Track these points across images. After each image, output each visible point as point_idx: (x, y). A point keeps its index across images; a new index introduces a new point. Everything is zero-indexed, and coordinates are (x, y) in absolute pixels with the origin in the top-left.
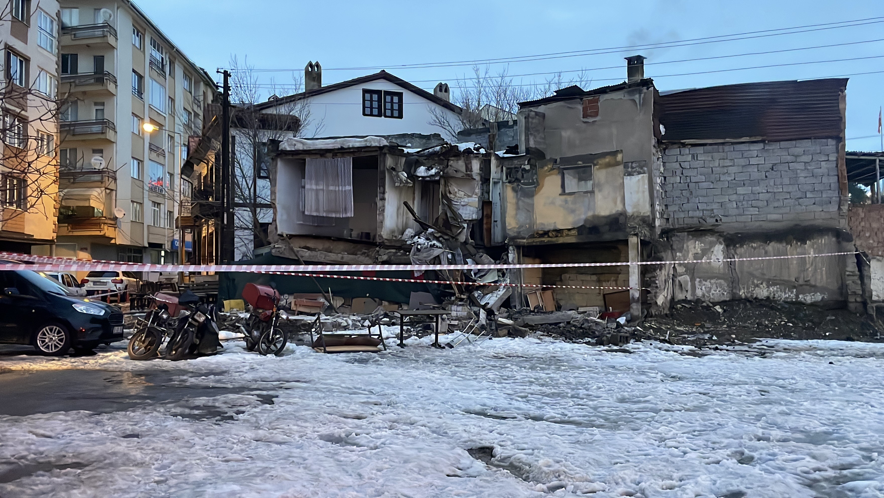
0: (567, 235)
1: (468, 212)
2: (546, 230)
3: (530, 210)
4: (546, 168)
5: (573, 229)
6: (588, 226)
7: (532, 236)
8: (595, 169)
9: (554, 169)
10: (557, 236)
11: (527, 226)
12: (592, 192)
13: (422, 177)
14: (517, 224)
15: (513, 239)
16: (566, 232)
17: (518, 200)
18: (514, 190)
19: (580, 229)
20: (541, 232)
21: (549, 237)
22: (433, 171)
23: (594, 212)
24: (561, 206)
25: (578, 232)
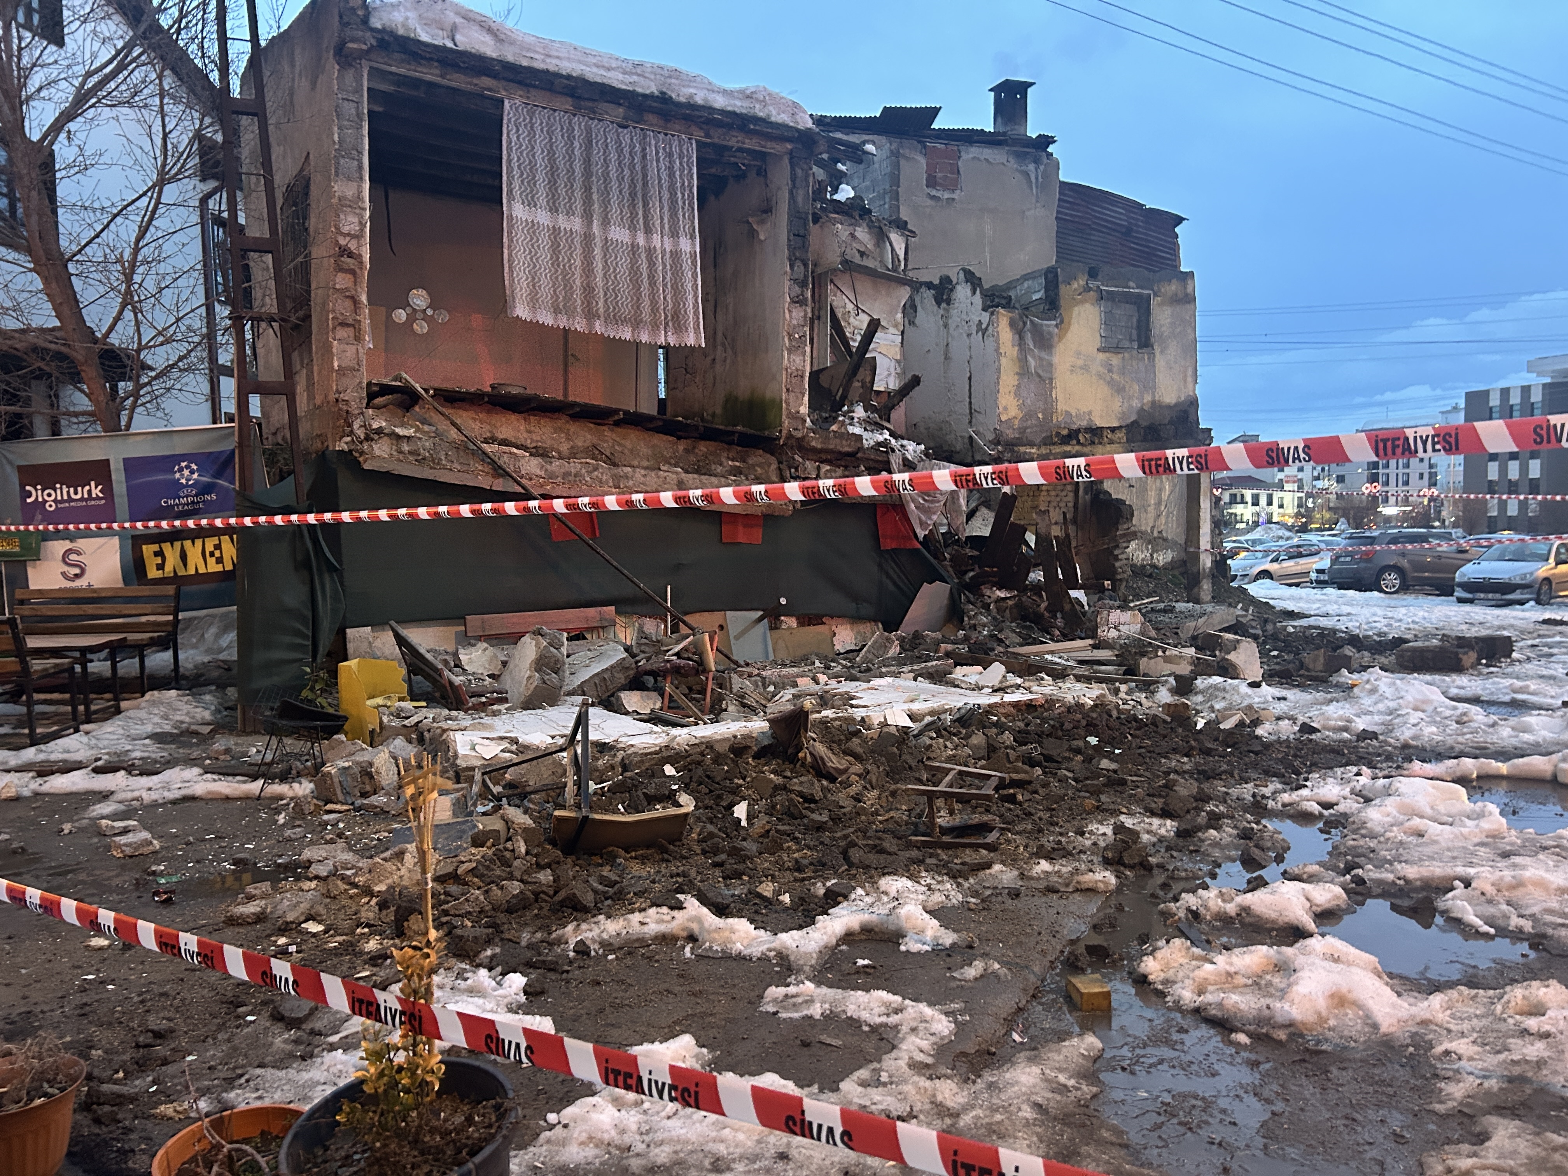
0: (1110, 441)
2: (1075, 427)
3: (1047, 377)
4: (1075, 285)
5: (1119, 428)
6: (1142, 422)
7: (1048, 442)
8: (1155, 304)
9: (1090, 289)
10: (1093, 443)
11: (1040, 416)
12: (1151, 352)
14: (1019, 407)
16: (1108, 433)
17: (1026, 350)
19: (1131, 430)
20: (1064, 432)
21: (1079, 443)
23: (1153, 394)
25: (1127, 434)
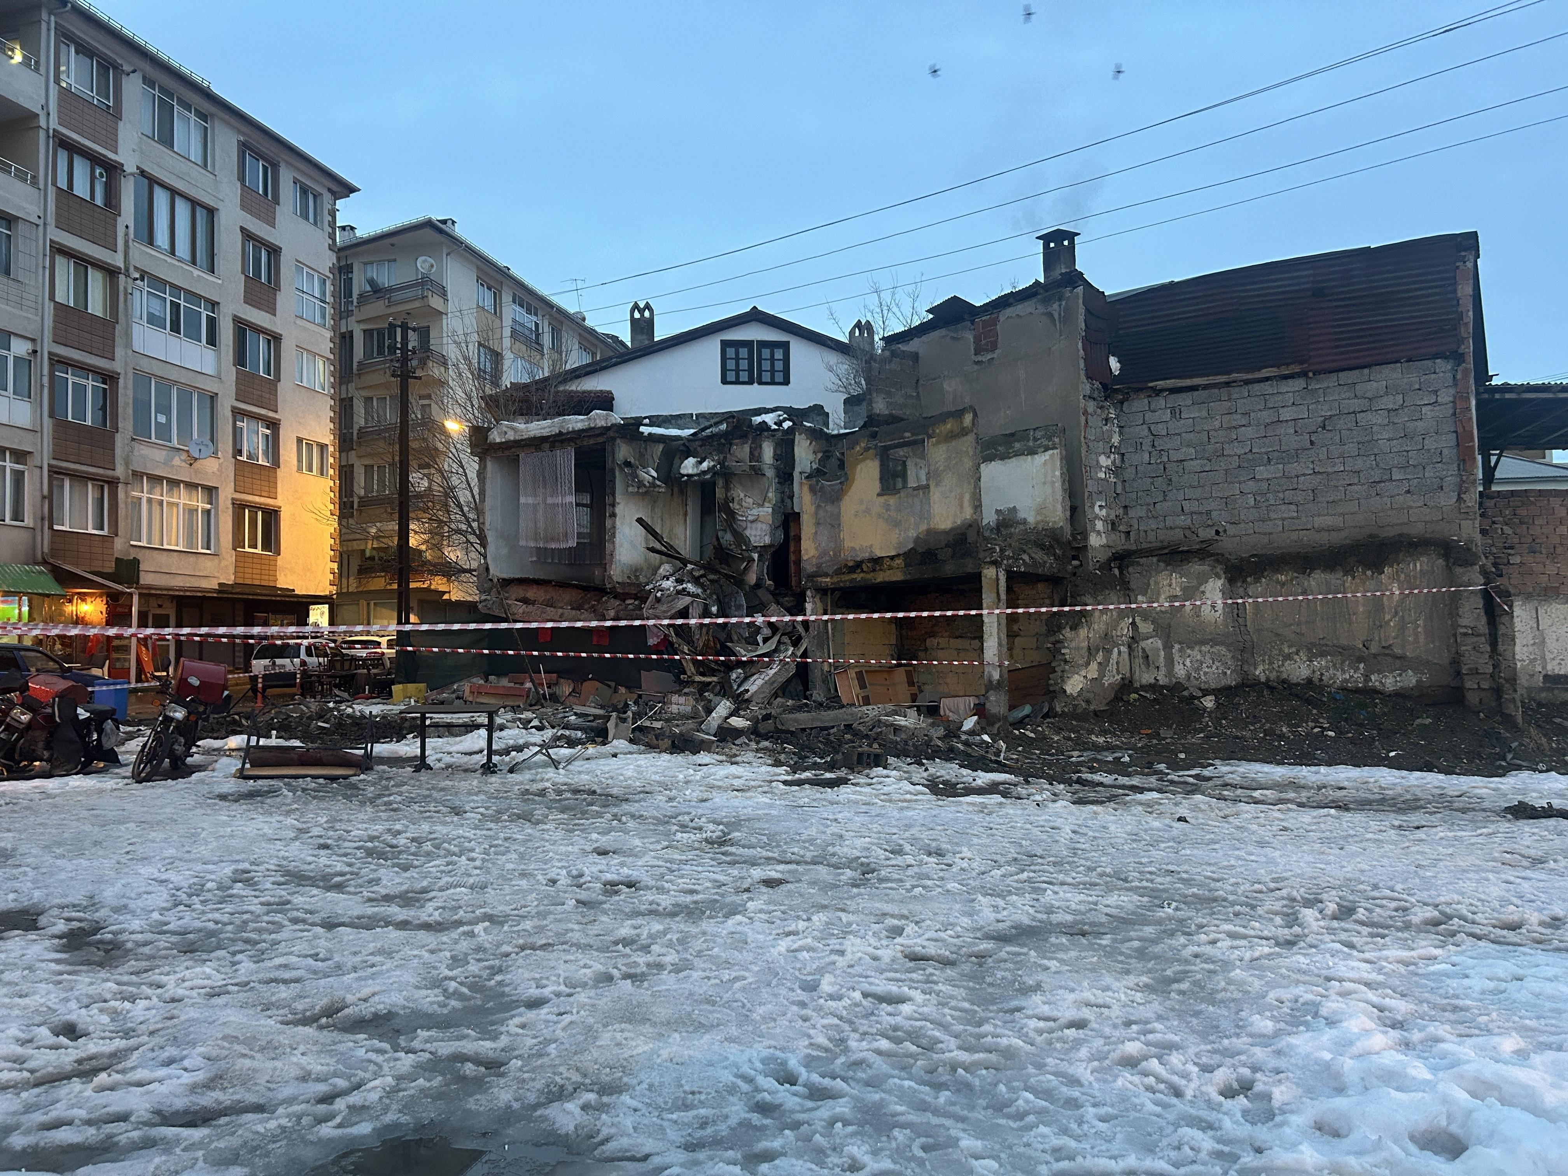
0: (890, 568)
1: (759, 533)
2: (859, 559)
3: (835, 524)
4: (858, 448)
5: (898, 556)
6: (921, 550)
7: (838, 572)
8: (929, 444)
9: (870, 448)
10: (874, 570)
12: (927, 487)
13: (687, 475)
14: (817, 549)
15: (811, 577)
16: (887, 562)
17: (818, 507)
18: (812, 489)
19: (909, 556)
20: (851, 564)
21: (862, 571)
22: (705, 465)
23: (928, 523)
24: (879, 516)
25: (905, 560)
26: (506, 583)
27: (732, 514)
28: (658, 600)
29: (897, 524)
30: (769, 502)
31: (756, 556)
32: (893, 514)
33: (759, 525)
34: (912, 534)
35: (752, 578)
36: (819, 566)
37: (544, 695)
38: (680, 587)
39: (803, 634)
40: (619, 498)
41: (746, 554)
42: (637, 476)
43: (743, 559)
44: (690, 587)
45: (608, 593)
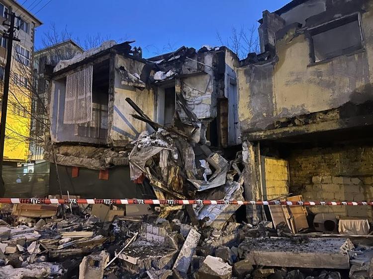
0: (324, 120)
1: (202, 111)
3: (268, 92)
4: (288, 36)
5: (333, 110)
7: (271, 127)
8: (363, 18)
11: (265, 114)
13: (158, 81)
14: (251, 113)
15: (245, 133)
17: (252, 84)
19: (344, 110)
20: (283, 121)
21: (295, 125)
22: (169, 74)
26: (59, 145)
27: (185, 101)
28: (139, 150)
29: (329, 85)
30: (209, 91)
31: (200, 125)
32: (326, 78)
33: (202, 106)
34: (348, 90)
35: (197, 139)
36: (254, 124)
37: (70, 209)
38: (154, 142)
39: (239, 173)
40: (116, 89)
41: (194, 124)
42: (128, 76)
43: (193, 126)
44: (160, 142)
45: (108, 148)
